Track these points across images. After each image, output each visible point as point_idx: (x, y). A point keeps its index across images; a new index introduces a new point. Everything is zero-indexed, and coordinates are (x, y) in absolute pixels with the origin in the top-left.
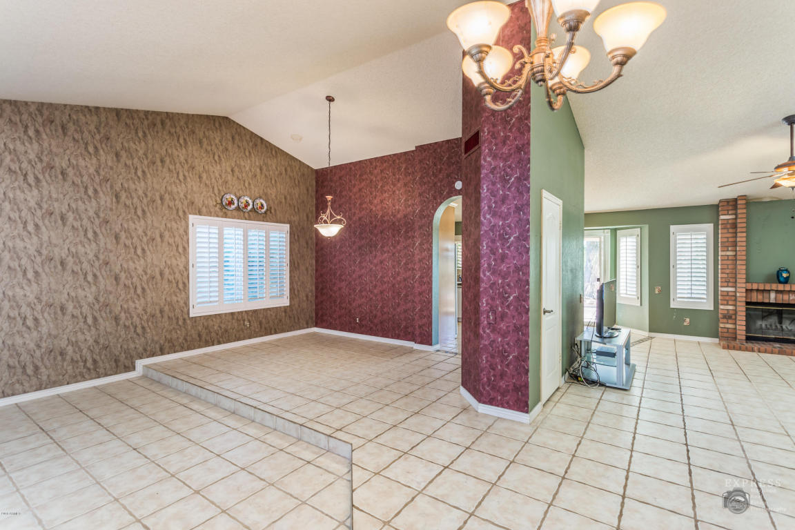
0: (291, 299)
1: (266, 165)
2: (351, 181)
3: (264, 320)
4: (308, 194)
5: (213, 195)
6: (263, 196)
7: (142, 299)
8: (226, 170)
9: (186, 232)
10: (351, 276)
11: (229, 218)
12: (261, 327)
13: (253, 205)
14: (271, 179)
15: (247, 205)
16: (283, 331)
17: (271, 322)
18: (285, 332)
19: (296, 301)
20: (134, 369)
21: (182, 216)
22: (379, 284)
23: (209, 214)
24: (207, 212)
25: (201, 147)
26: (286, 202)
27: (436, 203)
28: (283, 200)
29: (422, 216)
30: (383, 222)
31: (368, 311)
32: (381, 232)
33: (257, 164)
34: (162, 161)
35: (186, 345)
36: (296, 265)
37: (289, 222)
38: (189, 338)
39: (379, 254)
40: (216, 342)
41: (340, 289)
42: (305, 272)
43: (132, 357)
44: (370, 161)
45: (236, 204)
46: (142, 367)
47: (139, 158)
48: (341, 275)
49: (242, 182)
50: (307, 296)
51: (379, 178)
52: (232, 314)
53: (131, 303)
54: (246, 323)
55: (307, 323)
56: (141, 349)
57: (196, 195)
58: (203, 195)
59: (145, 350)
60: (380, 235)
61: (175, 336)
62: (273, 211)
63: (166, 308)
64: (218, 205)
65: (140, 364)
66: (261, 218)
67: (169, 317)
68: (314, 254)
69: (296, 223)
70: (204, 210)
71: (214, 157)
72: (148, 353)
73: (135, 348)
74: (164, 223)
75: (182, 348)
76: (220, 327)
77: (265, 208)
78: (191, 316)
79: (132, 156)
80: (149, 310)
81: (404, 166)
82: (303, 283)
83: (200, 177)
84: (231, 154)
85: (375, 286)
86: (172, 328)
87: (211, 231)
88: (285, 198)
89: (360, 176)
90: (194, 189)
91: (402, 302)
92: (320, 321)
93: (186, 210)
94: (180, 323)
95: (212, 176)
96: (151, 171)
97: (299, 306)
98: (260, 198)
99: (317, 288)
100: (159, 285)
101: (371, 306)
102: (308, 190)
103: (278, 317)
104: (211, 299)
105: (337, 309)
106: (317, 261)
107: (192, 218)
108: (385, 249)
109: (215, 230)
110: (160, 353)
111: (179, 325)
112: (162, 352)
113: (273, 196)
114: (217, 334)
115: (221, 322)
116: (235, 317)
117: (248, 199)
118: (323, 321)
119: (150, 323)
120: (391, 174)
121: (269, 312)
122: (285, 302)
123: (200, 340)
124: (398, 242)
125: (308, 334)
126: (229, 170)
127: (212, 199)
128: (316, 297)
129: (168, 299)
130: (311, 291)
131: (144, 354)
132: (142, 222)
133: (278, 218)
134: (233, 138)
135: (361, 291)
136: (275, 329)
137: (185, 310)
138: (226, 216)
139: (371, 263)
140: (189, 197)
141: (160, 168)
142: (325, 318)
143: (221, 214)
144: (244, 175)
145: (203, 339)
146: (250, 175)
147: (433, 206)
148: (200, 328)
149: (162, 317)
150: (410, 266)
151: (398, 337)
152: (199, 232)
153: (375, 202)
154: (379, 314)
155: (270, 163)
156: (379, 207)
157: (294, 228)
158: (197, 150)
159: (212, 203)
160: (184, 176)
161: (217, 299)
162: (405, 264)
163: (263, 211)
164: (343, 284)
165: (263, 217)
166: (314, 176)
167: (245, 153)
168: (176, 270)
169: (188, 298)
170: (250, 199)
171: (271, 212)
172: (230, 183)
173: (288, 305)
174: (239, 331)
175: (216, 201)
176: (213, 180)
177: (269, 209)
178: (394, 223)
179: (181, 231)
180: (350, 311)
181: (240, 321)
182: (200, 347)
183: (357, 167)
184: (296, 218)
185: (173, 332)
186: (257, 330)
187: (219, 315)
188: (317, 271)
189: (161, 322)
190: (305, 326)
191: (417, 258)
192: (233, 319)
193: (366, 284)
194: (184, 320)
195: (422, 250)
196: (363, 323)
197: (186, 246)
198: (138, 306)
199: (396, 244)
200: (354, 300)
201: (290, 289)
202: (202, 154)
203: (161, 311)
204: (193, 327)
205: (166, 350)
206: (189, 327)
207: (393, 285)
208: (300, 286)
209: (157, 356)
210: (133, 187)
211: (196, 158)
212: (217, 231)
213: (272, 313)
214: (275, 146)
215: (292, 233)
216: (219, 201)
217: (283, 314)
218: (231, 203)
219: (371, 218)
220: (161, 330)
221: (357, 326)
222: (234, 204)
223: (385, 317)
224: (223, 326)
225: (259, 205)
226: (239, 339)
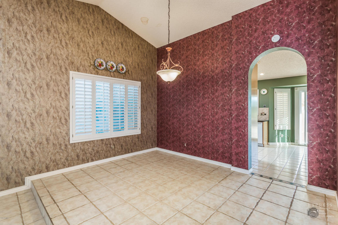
0: (142, 129)
1: (126, 42)
2: (180, 52)
3: (124, 144)
4: (152, 63)
5: (88, 59)
6: (124, 63)
7: (31, 131)
8: (98, 43)
9: (68, 83)
10: (180, 115)
11: (100, 75)
12: (122, 148)
13: (117, 67)
14: (129, 51)
15: (112, 67)
16: (137, 150)
17: (129, 145)
18: (138, 151)
19: (145, 130)
20: (24, 183)
21: (64, 72)
22: (201, 120)
23: (85, 71)
24: (83, 69)
25: (79, 24)
26: (138, 68)
27: (251, 57)
28: (137, 66)
29: (238, 68)
30: (204, 77)
31: (193, 139)
32: (203, 84)
33: (120, 41)
34: (48, 30)
35: (67, 163)
36: (145, 108)
37: (141, 80)
38: (69, 158)
39: (201, 99)
40: (90, 160)
41: (173, 124)
42: (151, 113)
43: (22, 175)
44: (194, 36)
45: (105, 66)
46: (30, 182)
47: (28, 26)
48: (173, 115)
49: (109, 52)
50: (152, 128)
51: (201, 46)
52: (102, 140)
53: (21, 134)
54: (112, 146)
55: (152, 145)
56: (29, 169)
57: (75, 58)
58: (80, 58)
59: (33, 169)
60: (201, 86)
61: (58, 157)
62: (130, 72)
63: (52, 138)
64: (92, 66)
65: (29, 180)
66: (123, 77)
67: (53, 144)
68: (156, 102)
69: (145, 81)
70: (81, 68)
71: (88, 33)
72: (36, 171)
73: (25, 168)
74: (49, 75)
75: (64, 165)
76: (93, 149)
77: (125, 70)
78: (71, 142)
79: (22, 23)
80: (37, 139)
81: (221, 34)
82: (149, 119)
83: (78, 45)
84: (101, 32)
85: (198, 122)
86: (56, 151)
87: (86, 83)
88: (138, 65)
89: (187, 47)
90: (74, 53)
91: (220, 134)
92: (160, 144)
93: (68, 68)
94: (63, 148)
95: (88, 45)
96: (39, 37)
97: (147, 134)
98: (122, 63)
99: (158, 123)
100: (46, 120)
101: (195, 136)
102: (152, 61)
103: (134, 141)
104: (87, 130)
105: (171, 137)
106: (158, 106)
107: (72, 73)
108: (206, 96)
109: (89, 83)
110: (46, 170)
111: (62, 150)
112: (48, 169)
113: (130, 63)
114: (91, 154)
115: (94, 146)
116: (104, 142)
117: (113, 64)
118: (162, 144)
119: (38, 149)
120: (210, 42)
121: (127, 138)
122: (138, 132)
123: (78, 160)
124: (217, 90)
125: (152, 152)
126: (100, 43)
127: (87, 62)
128: (158, 128)
129: (53, 131)
130: (154, 125)
131: (33, 172)
132: (31, 74)
133: (134, 77)
134: (103, 21)
135: (187, 125)
136: (132, 150)
137: (67, 138)
138: (97, 73)
139: (195, 106)
140: (70, 58)
141: (46, 35)
142: (163, 142)
143: (94, 72)
144: (110, 47)
145: (81, 158)
146: (115, 48)
147: (248, 60)
148: (78, 151)
149: (48, 143)
150: (226, 108)
151: (216, 159)
152: (77, 84)
153: (198, 63)
154: (201, 142)
155: (128, 41)
156: (201, 67)
157: (144, 84)
158: (76, 26)
159: (87, 64)
160: (66, 43)
161: (91, 130)
162: (222, 106)
163: (123, 72)
164: (175, 120)
165: (124, 76)
166: (156, 53)
167: (111, 32)
168: (59, 110)
169: (69, 130)
170: (115, 63)
171: (129, 73)
172: (101, 51)
173: (140, 133)
174: (107, 152)
175: (90, 63)
176: (88, 48)
177: (127, 71)
178: (213, 77)
179: (64, 82)
180: (180, 138)
181: (107, 145)
182: (78, 164)
183: (185, 42)
184: (145, 78)
185: (57, 154)
186: (119, 150)
187: (92, 141)
188: (158, 111)
189: (47, 148)
190: (151, 146)
191: (233, 101)
192: (103, 143)
193: (192, 120)
194: (66, 145)
195: (238, 95)
196: (190, 147)
197: (68, 93)
198: (27, 136)
199: (215, 92)
200: (183, 131)
201: (141, 123)
202: (80, 29)
203: (47, 140)
204: (72, 150)
205: (51, 168)
206: (70, 150)
207: (213, 122)
208: (148, 121)
209: (43, 172)
210: (23, 47)
211: (76, 32)
212: (91, 83)
213: (129, 139)
214: (131, 30)
215: (142, 88)
216: (92, 63)
217: (137, 139)
218: (101, 65)
219: (195, 74)
220: (47, 153)
221: (185, 149)
222: (103, 66)
223: (206, 144)
224: (95, 149)
225: (121, 68)
226: (107, 157)
